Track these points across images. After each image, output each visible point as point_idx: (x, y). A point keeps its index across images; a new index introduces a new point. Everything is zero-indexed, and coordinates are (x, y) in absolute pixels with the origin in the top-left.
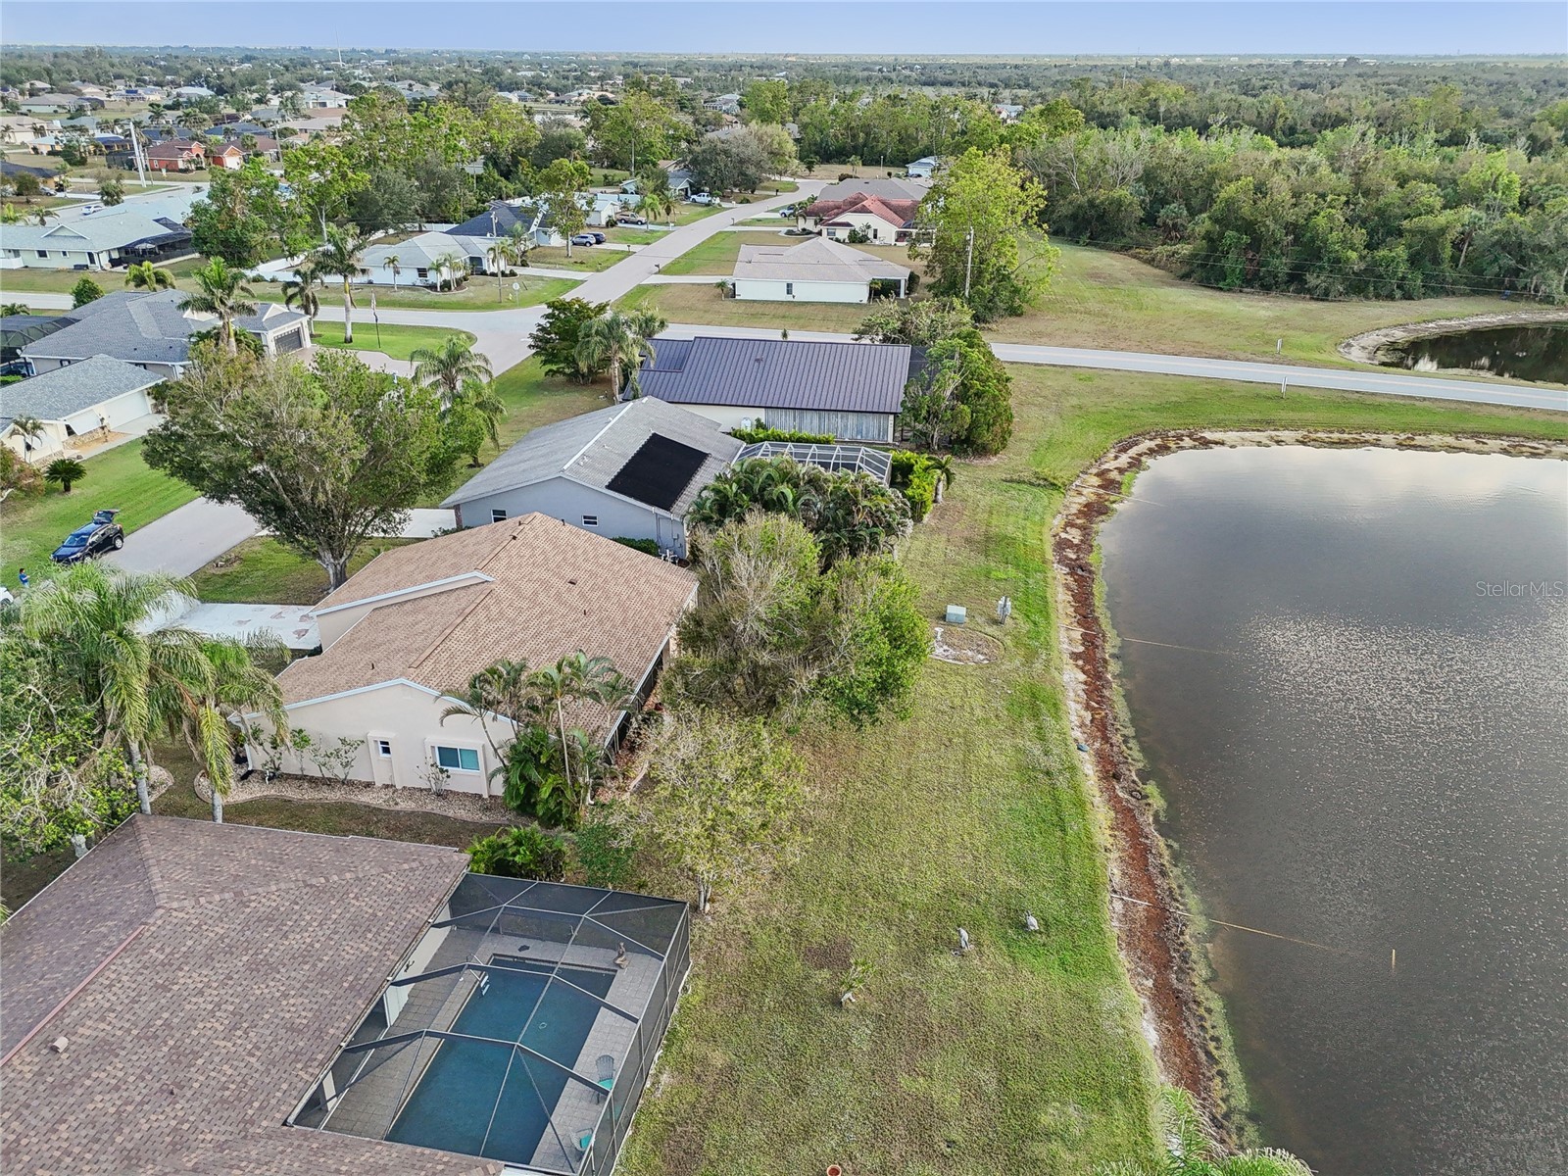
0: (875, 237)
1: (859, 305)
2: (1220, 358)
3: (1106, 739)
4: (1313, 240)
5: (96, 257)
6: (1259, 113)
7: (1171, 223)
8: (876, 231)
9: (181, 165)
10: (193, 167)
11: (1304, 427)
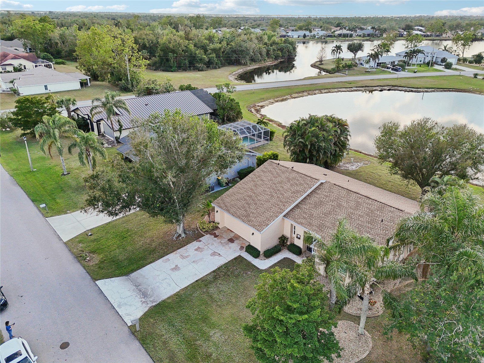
1: (80, 89)
8: (25, 66)
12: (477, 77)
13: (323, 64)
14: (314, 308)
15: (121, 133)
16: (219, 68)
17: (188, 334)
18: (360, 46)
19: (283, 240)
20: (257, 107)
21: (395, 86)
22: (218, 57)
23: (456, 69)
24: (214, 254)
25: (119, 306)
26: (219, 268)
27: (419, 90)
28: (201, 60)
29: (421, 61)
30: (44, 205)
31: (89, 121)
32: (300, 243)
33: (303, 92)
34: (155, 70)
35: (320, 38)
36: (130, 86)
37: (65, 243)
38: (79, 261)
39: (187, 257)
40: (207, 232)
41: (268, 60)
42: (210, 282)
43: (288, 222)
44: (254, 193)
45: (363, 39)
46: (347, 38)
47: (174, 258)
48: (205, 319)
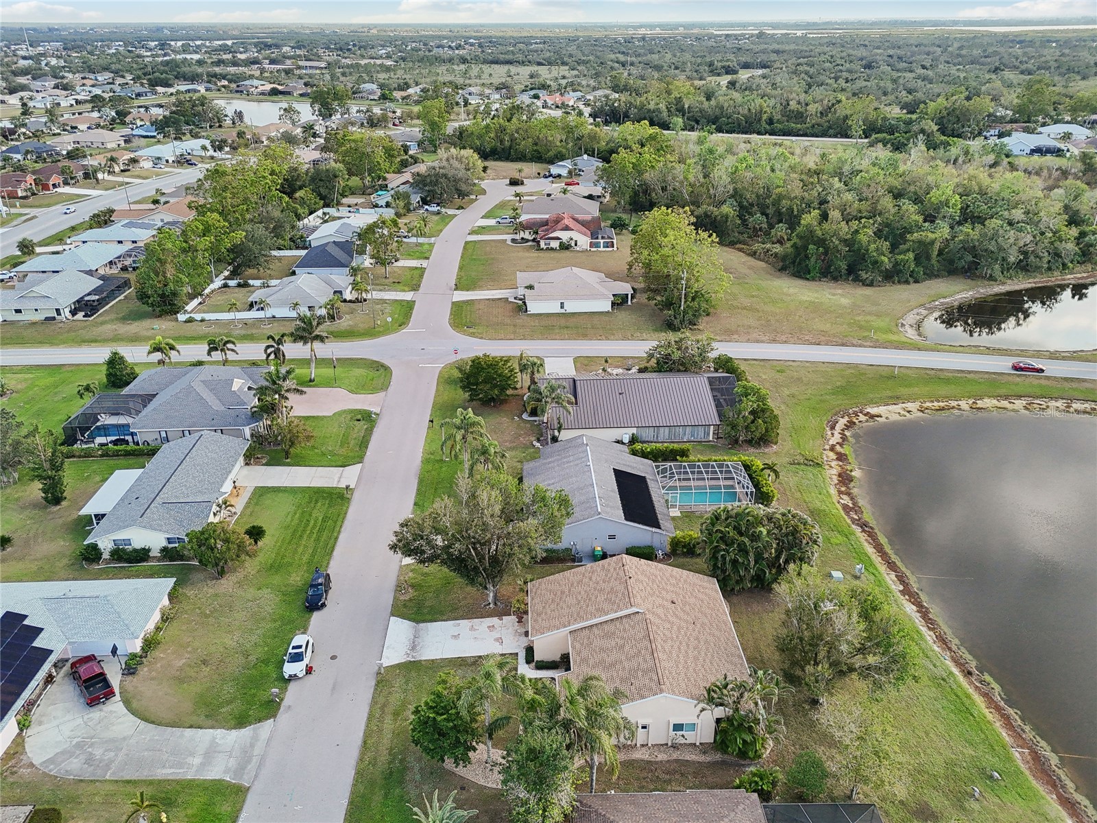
0: (576, 245)
1: (608, 312)
2: (843, 345)
3: (950, 649)
4: (859, 250)
5: (62, 311)
6: (750, 109)
7: (758, 227)
8: (576, 241)
9: (20, 194)
10: (29, 194)
11: (917, 399)
15: (559, 433)
19: (565, 657)
20: (862, 416)
24: (498, 639)
25: (388, 647)
37: (401, 567)
38: (396, 590)
39: (475, 630)
40: (516, 613)
47: (464, 625)
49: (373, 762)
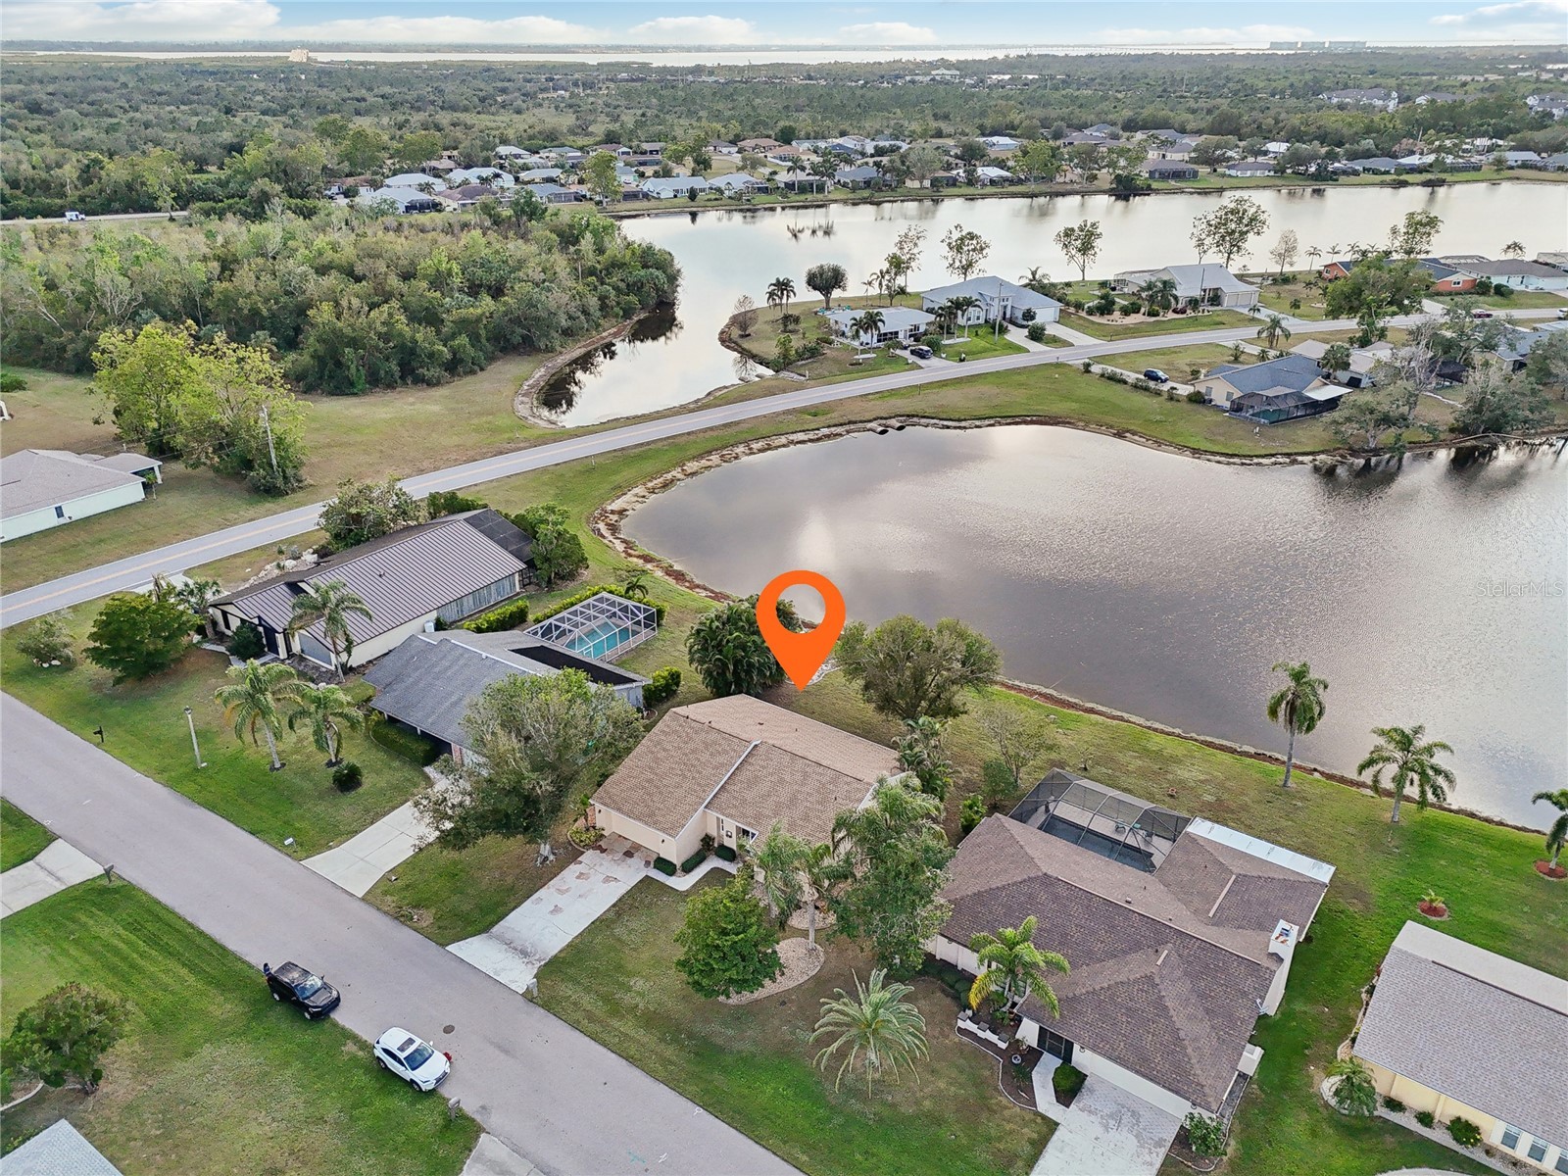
1: (143, 501)
11: (634, 482)
12: (1090, 372)
13: (749, 335)
14: (750, 926)
15: (350, 655)
16: (482, 369)
17: (603, 989)
18: (836, 279)
19: (707, 840)
20: (611, 516)
21: (913, 416)
22: (475, 338)
23: (1055, 341)
24: (607, 879)
25: (495, 973)
26: (620, 900)
27: (963, 424)
28: (431, 355)
29: (978, 318)
30: (291, 840)
31: (261, 629)
32: (731, 843)
33: (710, 453)
34: (305, 393)
35: (738, 197)
36: (280, 482)
37: (363, 899)
38: (403, 923)
39: (567, 890)
40: (588, 847)
41: (606, 325)
42: (613, 922)
43: (713, 815)
44: (656, 774)
45: (851, 196)
46: (810, 197)
47: (546, 894)
48: (619, 968)
49: (666, 1062)
